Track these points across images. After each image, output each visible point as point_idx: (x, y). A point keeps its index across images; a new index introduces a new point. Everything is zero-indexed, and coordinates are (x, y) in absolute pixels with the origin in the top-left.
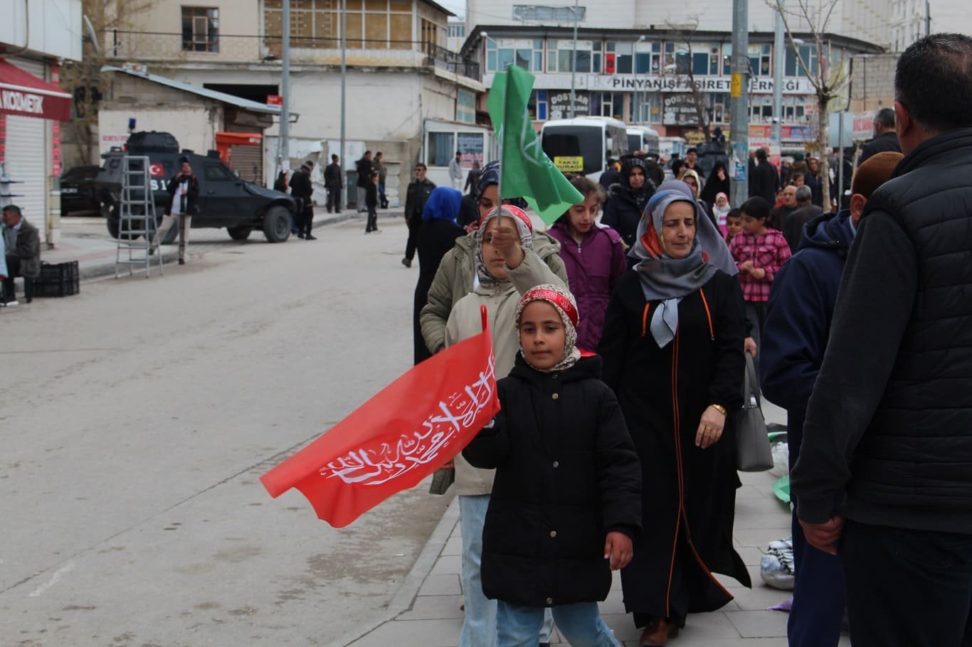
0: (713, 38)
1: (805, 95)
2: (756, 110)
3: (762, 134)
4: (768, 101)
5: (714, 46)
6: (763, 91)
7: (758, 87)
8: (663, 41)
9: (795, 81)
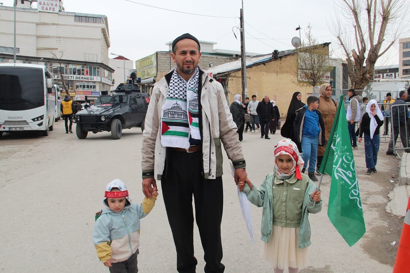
0: (65, 62)
1: (96, 82)
2: (81, 86)
3: (83, 94)
4: (84, 83)
5: (66, 65)
6: (82, 80)
7: (81, 79)
8: (49, 62)
9: (92, 77)
